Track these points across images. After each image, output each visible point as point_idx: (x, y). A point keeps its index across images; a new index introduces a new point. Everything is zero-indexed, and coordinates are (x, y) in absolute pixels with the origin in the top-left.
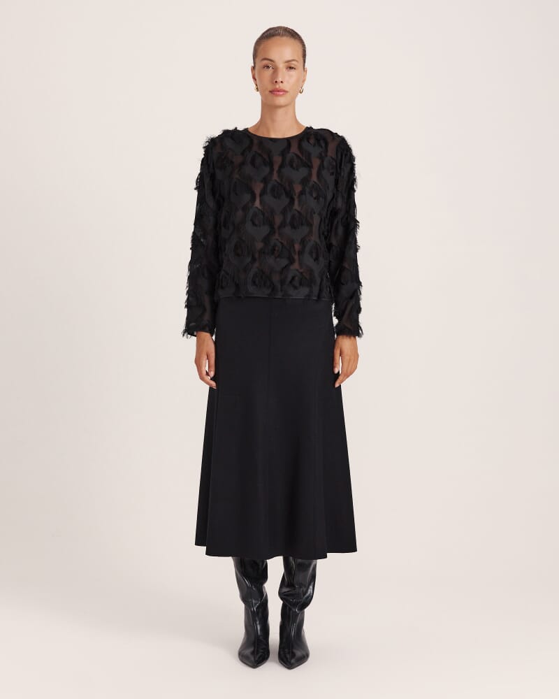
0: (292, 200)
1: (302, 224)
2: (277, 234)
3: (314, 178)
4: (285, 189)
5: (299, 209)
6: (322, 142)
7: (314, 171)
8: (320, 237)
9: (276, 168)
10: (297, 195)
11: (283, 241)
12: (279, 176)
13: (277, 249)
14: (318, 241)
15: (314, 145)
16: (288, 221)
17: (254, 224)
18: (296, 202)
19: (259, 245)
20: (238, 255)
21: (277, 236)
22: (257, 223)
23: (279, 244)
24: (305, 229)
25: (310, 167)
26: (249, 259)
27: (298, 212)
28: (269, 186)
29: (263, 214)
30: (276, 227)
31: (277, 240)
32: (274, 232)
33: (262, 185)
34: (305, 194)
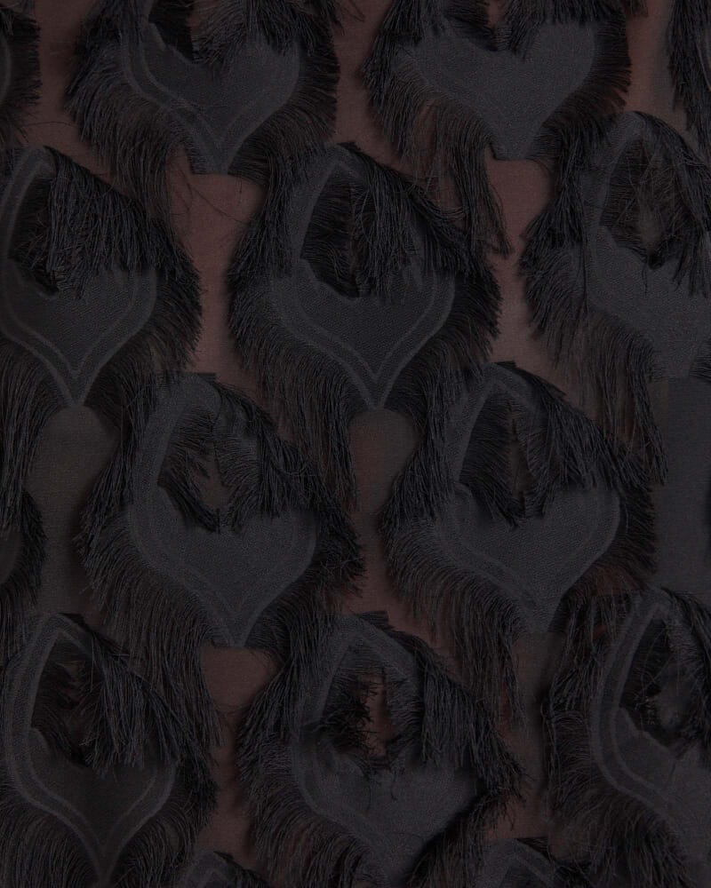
4: (423, 215)
5: (532, 360)
9: (351, 47)
10: (517, 244)
11: (423, 635)
17: (194, 513)
18: (512, 309)
22: (212, 494)
23: (399, 665)
29: (259, 424)
31: (379, 620)
33: (242, 198)
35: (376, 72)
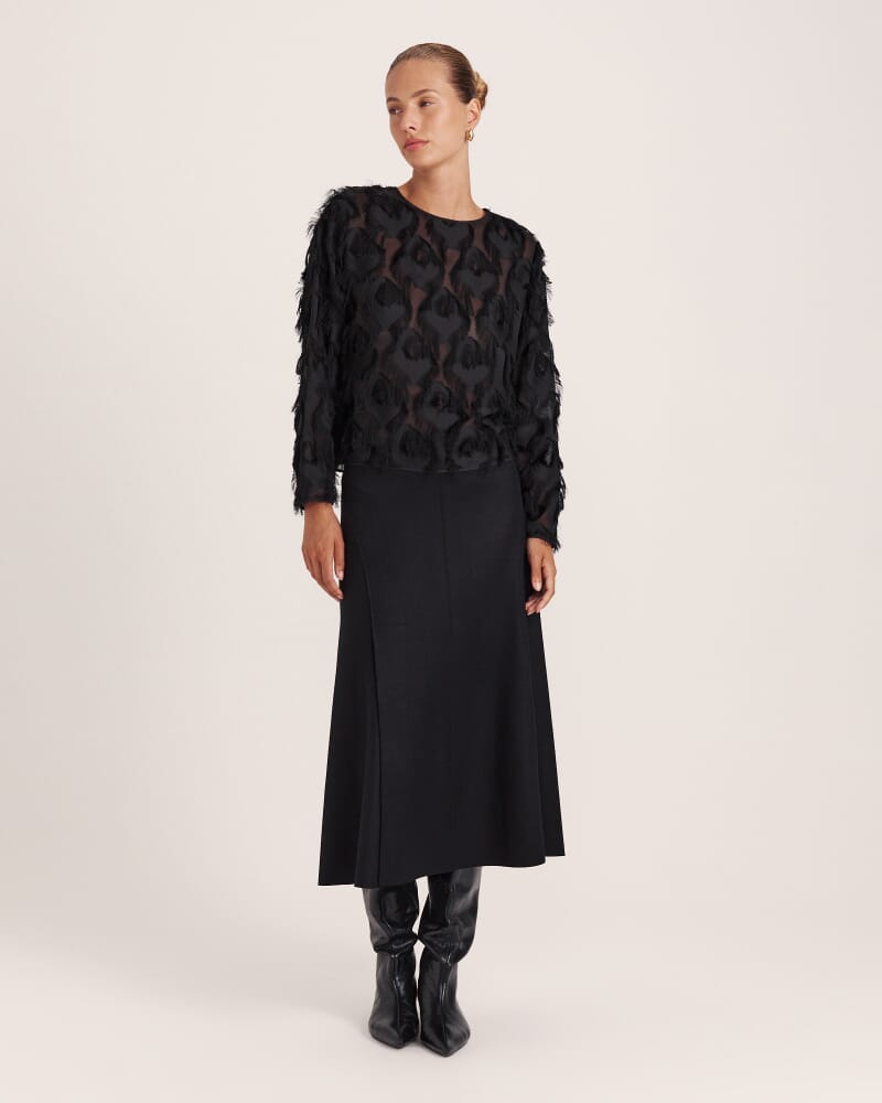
0: (468, 322)
1: (480, 363)
2: (441, 374)
3: (501, 291)
4: (459, 305)
5: (476, 338)
6: (516, 234)
7: (502, 279)
8: (505, 383)
10: (475, 313)
11: (450, 388)
12: (452, 282)
13: (441, 396)
14: (501, 389)
15: (506, 239)
16: (459, 353)
17: (407, 355)
18: (473, 326)
19: (414, 390)
20: (380, 402)
21: (441, 377)
22: (412, 353)
23: (445, 393)
24: (482, 371)
25: (496, 272)
26: (396, 411)
27: (475, 341)
28: (435, 298)
29: (422, 340)
30: (440, 362)
31: (442, 383)
32: (438, 372)
33: (424, 294)
34: (488, 315)
35: (453, 274)
